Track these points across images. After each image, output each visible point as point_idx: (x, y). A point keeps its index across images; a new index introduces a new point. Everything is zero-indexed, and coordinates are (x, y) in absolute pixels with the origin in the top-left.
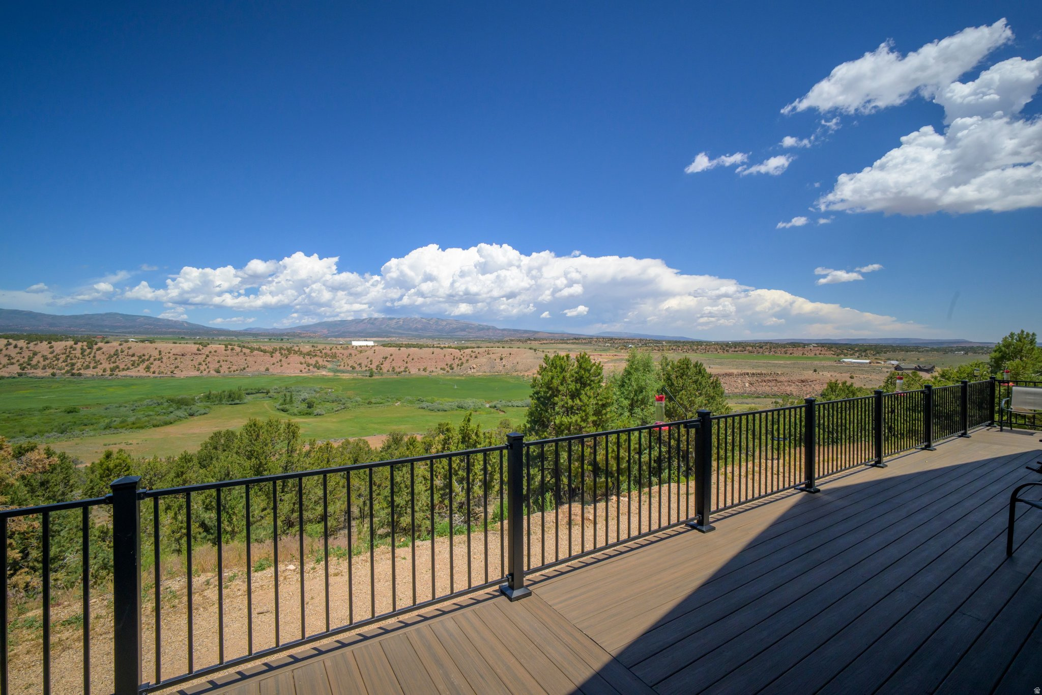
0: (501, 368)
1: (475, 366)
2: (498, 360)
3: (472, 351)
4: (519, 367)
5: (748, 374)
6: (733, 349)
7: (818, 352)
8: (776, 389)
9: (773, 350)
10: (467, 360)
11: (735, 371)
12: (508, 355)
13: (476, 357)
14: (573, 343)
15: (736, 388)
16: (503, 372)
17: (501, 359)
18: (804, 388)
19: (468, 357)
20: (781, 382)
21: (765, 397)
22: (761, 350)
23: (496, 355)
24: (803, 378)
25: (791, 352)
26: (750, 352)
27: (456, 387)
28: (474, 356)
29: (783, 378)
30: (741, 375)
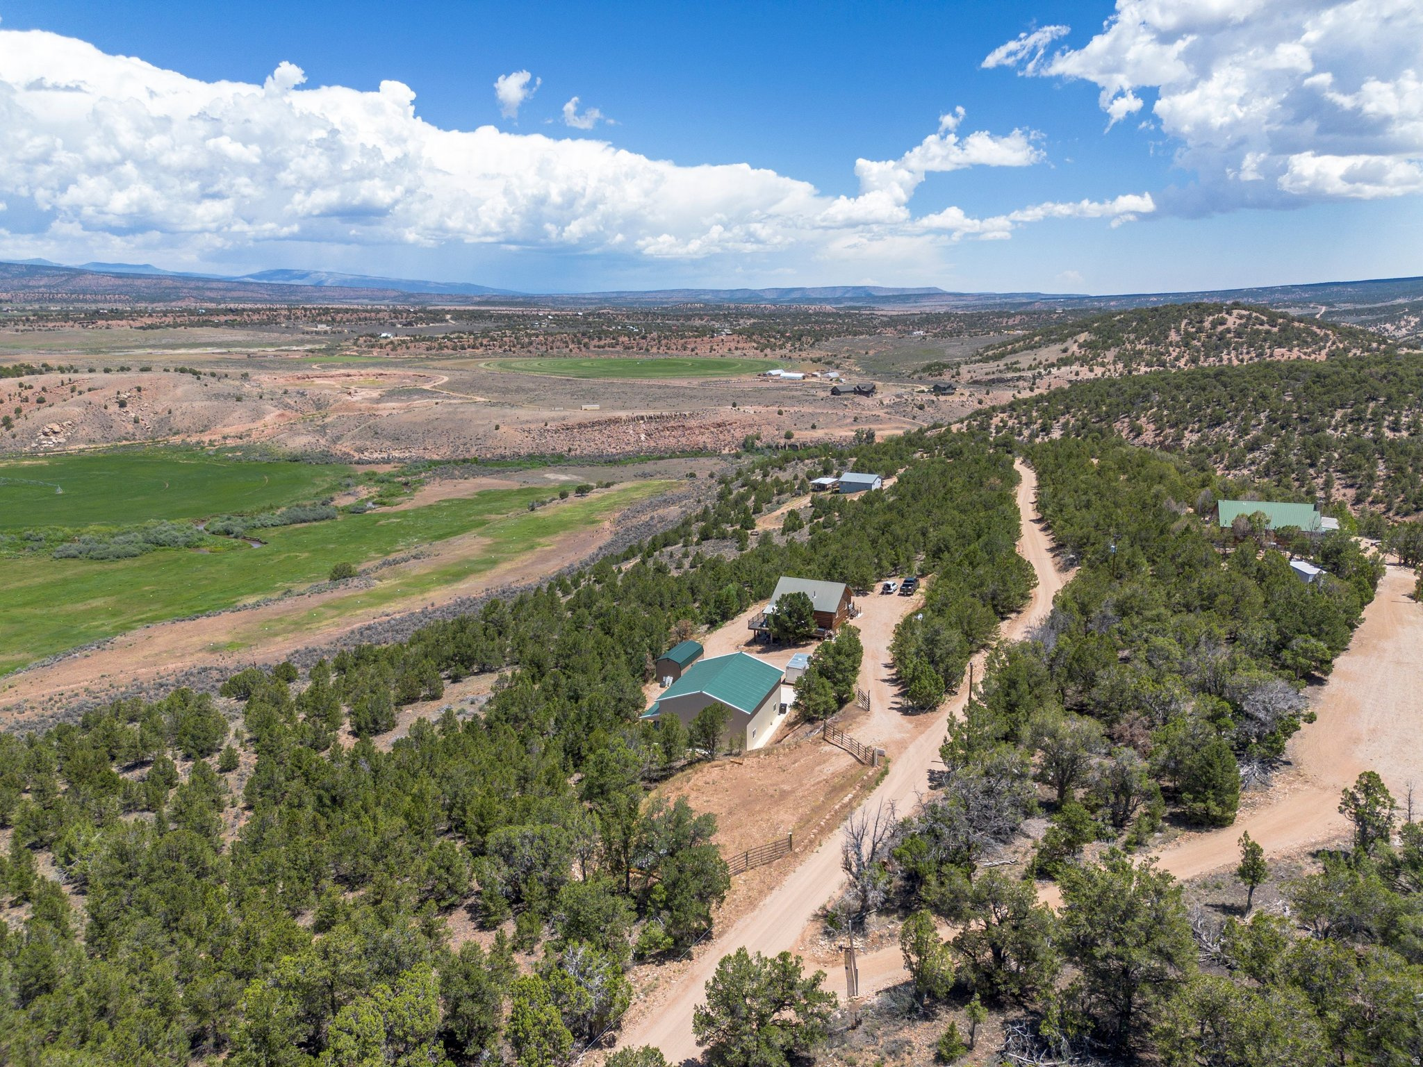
0: (130, 427)
1: (57, 428)
2: (114, 408)
3: (21, 385)
4: (178, 422)
5: (642, 418)
6: (596, 342)
7: (733, 345)
8: (683, 440)
9: (663, 342)
10: (18, 411)
11: (623, 414)
12: (135, 393)
13: (41, 401)
14: (231, 325)
15: (627, 444)
16: (140, 438)
17: (122, 404)
18: (721, 437)
19: (16, 403)
20: (690, 428)
21: (670, 457)
22: (643, 343)
23: (101, 393)
24: (719, 420)
25: (693, 346)
26: (627, 348)
27: (60, 491)
28: (33, 399)
29: (693, 423)
30: (633, 420)
